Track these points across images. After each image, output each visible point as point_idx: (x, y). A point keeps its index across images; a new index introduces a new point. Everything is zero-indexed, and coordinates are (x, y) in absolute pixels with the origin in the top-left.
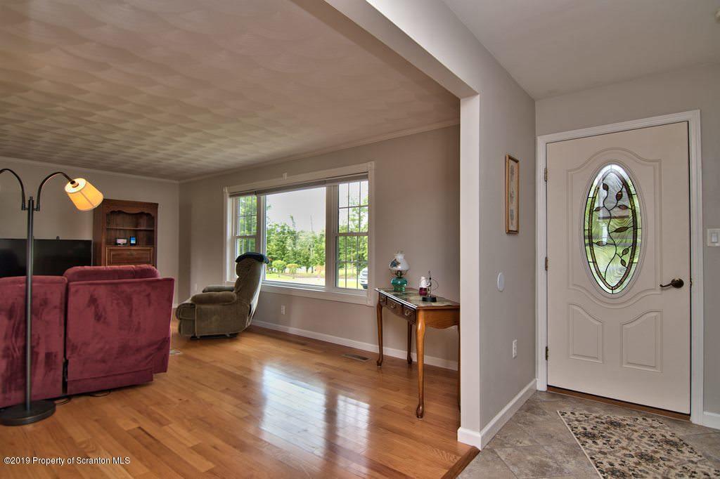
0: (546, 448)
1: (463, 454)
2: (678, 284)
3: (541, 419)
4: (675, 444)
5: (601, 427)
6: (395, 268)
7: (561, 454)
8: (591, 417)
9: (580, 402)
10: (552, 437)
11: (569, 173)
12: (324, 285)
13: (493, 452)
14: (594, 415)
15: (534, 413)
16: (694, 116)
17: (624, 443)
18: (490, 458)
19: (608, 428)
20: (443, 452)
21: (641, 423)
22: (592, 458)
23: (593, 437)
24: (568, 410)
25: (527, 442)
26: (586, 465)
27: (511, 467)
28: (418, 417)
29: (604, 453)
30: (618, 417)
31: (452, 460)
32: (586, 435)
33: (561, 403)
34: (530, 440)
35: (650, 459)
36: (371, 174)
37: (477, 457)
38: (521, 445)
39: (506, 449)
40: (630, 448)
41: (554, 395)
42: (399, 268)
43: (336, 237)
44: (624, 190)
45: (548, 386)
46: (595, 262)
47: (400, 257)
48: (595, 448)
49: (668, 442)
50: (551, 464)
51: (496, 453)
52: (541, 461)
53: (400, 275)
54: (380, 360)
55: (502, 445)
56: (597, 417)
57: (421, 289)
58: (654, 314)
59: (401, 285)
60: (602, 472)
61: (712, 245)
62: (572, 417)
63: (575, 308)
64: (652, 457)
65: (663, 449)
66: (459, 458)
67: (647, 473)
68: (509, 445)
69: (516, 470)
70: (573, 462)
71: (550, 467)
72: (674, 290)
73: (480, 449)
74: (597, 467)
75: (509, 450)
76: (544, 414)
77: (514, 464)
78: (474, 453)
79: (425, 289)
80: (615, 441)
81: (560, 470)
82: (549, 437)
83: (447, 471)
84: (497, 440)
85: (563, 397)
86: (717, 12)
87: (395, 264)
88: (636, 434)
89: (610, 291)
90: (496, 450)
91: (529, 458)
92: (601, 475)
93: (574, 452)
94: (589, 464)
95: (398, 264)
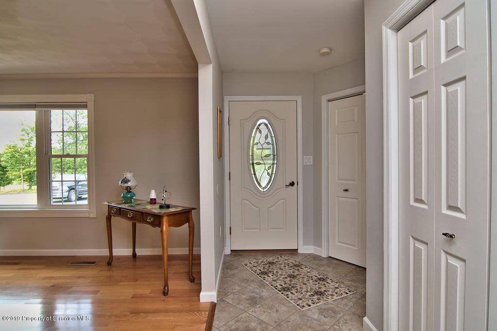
0: (248, 287)
1: (208, 309)
2: (292, 184)
3: (237, 272)
4: (298, 266)
5: (266, 267)
6: (126, 185)
7: (257, 288)
8: (259, 263)
9: (250, 256)
10: (248, 280)
11: (242, 121)
12: (36, 204)
13: (223, 301)
14: (260, 261)
15: (231, 269)
16: (299, 99)
17: (280, 272)
18: (224, 306)
19: (269, 266)
20: (196, 313)
21: (282, 259)
22: (272, 285)
23: (266, 273)
24: (247, 262)
25: (237, 288)
26: (271, 290)
27: (238, 306)
28: (165, 295)
29: (275, 281)
30: (270, 259)
31: (205, 316)
32: (262, 273)
33: (241, 259)
34: (238, 286)
35: (294, 277)
36: (91, 105)
37: (216, 308)
38: (236, 290)
39: (230, 296)
40: (284, 274)
41: (235, 256)
42: (129, 184)
43: (49, 159)
44: (269, 134)
45: (231, 250)
46: (255, 174)
47: (129, 176)
48: (270, 279)
49: (296, 265)
50: (256, 296)
51: (225, 301)
52: (250, 296)
53: (129, 190)
54: (110, 261)
55: (226, 295)
56: (262, 262)
57: (151, 199)
58: (282, 201)
59: (132, 197)
60: (280, 291)
61: (305, 164)
62: (251, 265)
63: (246, 201)
64: (294, 275)
65: (296, 270)
66: (207, 313)
67: (296, 284)
68: (229, 294)
69: (241, 307)
70: (265, 290)
71: (256, 298)
72: (291, 187)
73: (216, 302)
74: (276, 289)
75: (231, 296)
76: (237, 268)
77: (238, 304)
78: (213, 306)
79: (155, 199)
80: (276, 272)
81: (262, 298)
82: (246, 281)
83: (205, 324)
84: (222, 292)
85: (241, 255)
86: (320, 51)
87: (126, 181)
88: (282, 266)
89: (262, 190)
90: (224, 299)
91: (244, 297)
92: (280, 293)
93: (262, 285)
94: (273, 289)
95: (129, 181)
